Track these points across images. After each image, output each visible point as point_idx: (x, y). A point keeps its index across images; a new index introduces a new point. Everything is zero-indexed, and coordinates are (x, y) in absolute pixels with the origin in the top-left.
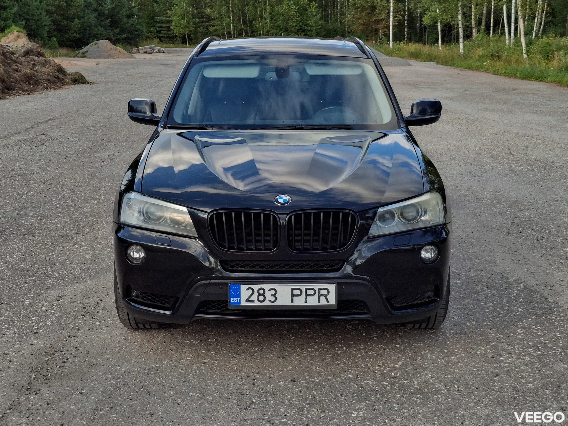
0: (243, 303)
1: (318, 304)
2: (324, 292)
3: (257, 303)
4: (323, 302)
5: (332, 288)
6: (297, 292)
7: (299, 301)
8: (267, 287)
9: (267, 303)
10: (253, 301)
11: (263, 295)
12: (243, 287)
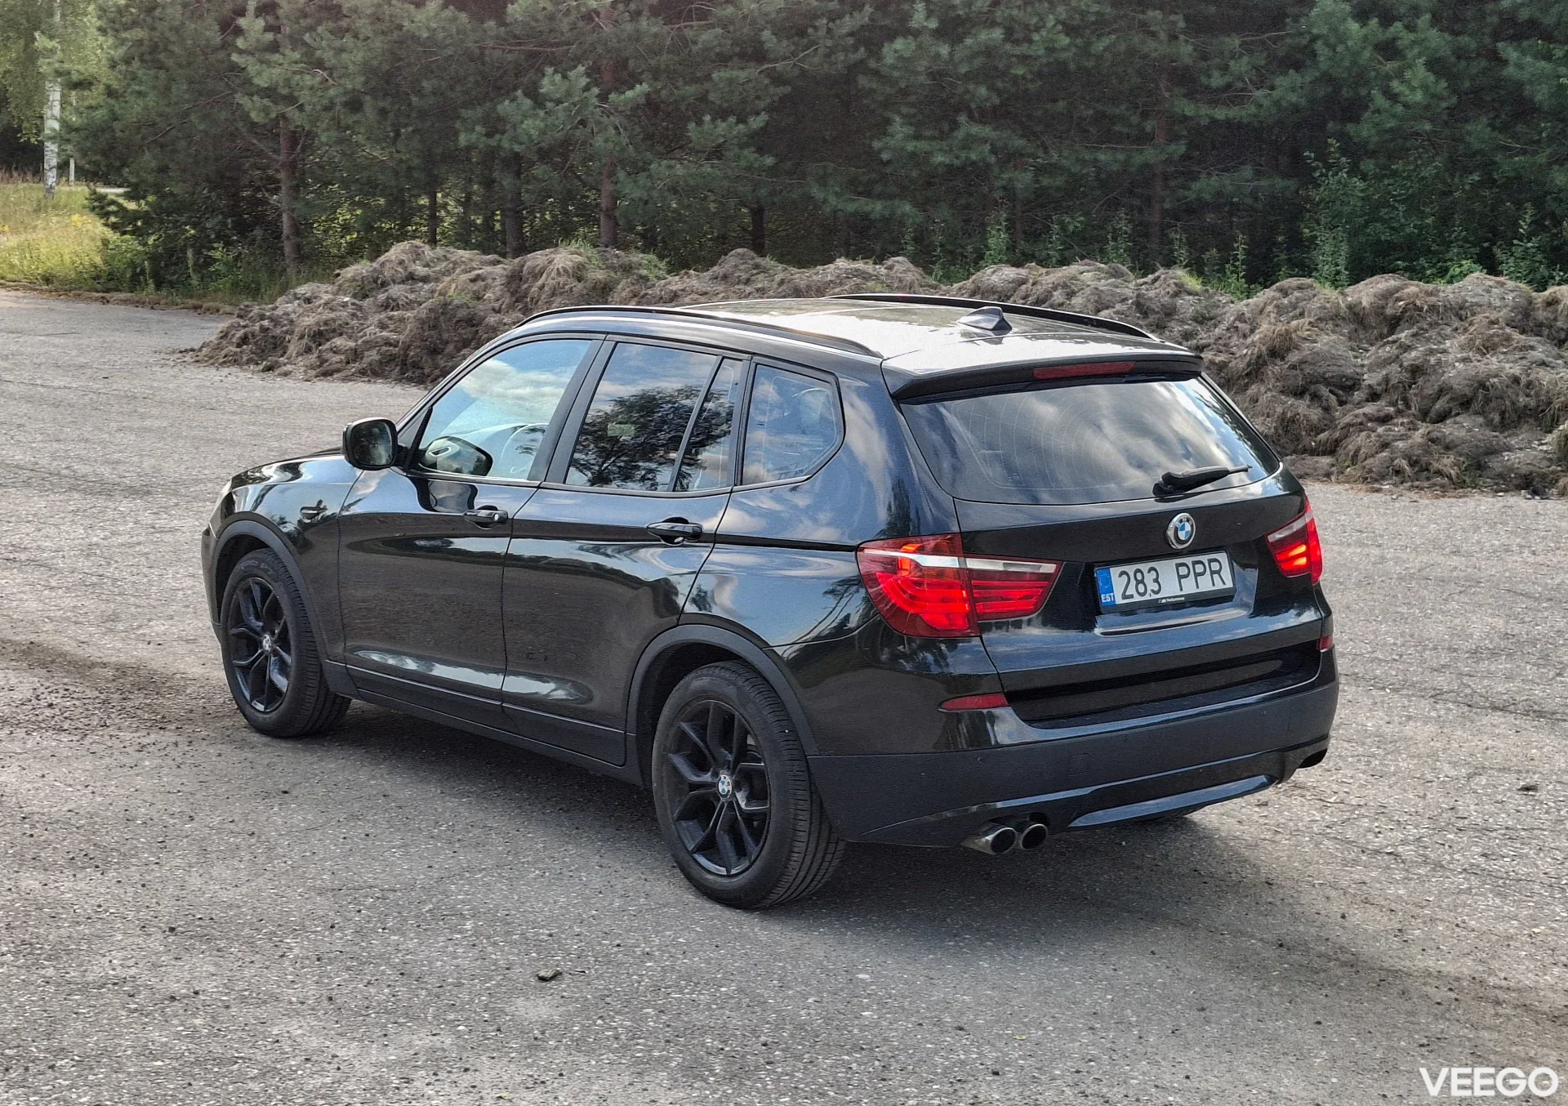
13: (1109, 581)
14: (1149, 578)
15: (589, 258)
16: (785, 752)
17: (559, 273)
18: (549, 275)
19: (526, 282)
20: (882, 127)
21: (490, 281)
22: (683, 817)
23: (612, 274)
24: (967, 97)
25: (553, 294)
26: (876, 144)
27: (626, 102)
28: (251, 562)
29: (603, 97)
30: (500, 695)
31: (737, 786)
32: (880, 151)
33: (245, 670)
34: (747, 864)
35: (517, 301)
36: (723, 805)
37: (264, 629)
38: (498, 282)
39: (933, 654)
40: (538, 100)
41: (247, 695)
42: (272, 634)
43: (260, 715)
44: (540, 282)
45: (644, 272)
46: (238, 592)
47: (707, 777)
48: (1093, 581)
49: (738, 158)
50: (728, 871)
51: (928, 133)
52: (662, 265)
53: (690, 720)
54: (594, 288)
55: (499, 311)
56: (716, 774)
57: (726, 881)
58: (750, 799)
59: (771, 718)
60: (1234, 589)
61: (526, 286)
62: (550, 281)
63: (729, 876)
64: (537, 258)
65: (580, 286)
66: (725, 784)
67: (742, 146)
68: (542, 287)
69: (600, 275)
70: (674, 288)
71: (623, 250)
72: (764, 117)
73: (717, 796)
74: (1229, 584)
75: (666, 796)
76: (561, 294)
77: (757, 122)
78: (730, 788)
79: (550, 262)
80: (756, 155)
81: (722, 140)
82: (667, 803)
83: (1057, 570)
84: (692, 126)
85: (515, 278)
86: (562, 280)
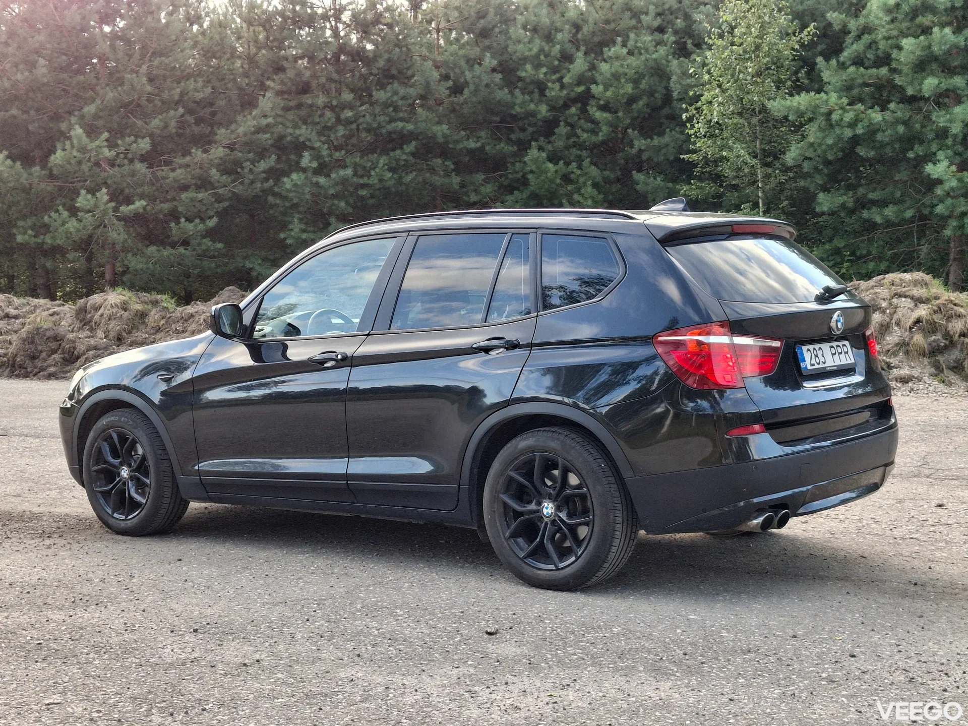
13: (802, 354)
14: (820, 353)
15: (130, 298)
16: (604, 479)
17: (112, 307)
18: (105, 308)
19: (90, 313)
20: (284, 226)
21: (62, 315)
22: (514, 535)
23: (146, 306)
24: (334, 207)
25: (110, 319)
26: (282, 236)
27: (130, 211)
28: (113, 418)
29: (116, 209)
30: (346, 477)
31: (558, 509)
32: (285, 239)
33: (106, 495)
34: (573, 559)
35: (84, 325)
36: (546, 524)
37: (121, 464)
38: (68, 315)
39: (709, 401)
40: (74, 211)
41: (110, 511)
42: (129, 466)
43: (121, 523)
44: (100, 313)
45: (165, 305)
46: (98, 440)
47: (533, 506)
48: (795, 354)
49: (199, 244)
50: (556, 566)
51: (312, 229)
52: (173, 301)
53: (516, 469)
54: (136, 315)
55: (73, 331)
56: (539, 504)
57: (556, 573)
58: (570, 515)
59: (590, 459)
60: (855, 364)
61: (90, 315)
62: (107, 311)
63: (558, 569)
64: (96, 298)
65: (127, 313)
66: (548, 508)
67: (203, 237)
68: (102, 315)
69: (139, 307)
70: (191, 312)
71: (148, 293)
72: (215, 220)
73: (541, 518)
74: (853, 361)
75: (498, 524)
76: (115, 319)
77: (212, 223)
78: (553, 511)
79: (105, 300)
80: (211, 243)
81: (191, 233)
82: (499, 528)
83: (782, 344)
84: (173, 225)
85: (83, 311)
86: (115, 310)
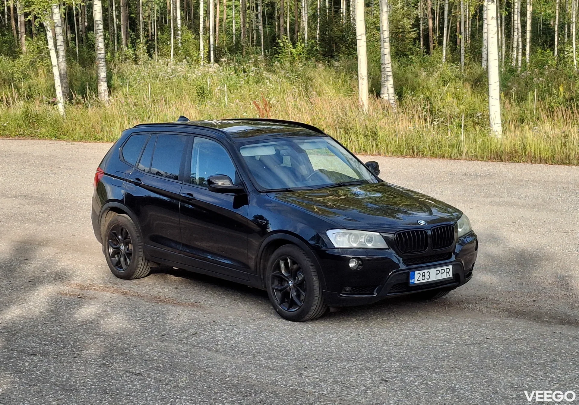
0: (416, 282)
1: (446, 277)
2: (448, 270)
3: (422, 281)
4: (448, 276)
5: (451, 267)
6: (438, 272)
7: (439, 277)
8: (426, 271)
9: (426, 280)
10: (420, 280)
11: (424, 276)
12: (416, 273)
